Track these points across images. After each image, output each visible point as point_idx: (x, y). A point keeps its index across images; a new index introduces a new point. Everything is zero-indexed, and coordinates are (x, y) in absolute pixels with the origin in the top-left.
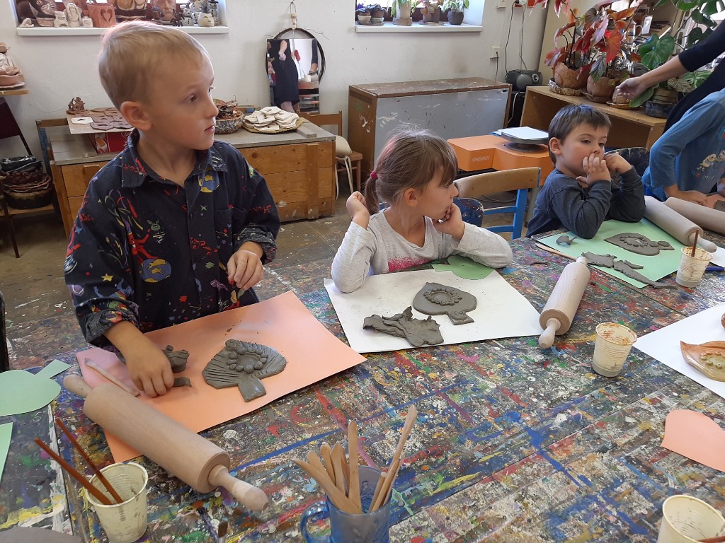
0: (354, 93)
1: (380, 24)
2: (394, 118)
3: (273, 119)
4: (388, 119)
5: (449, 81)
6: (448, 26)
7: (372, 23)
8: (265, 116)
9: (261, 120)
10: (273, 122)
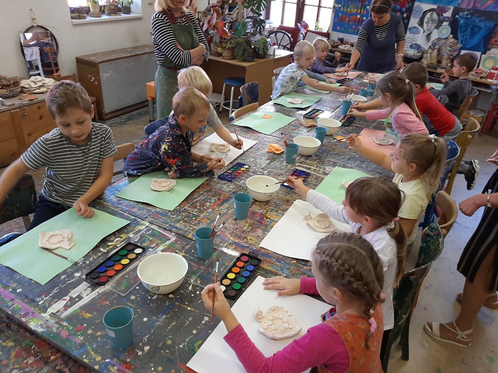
0: (79, 61)
1: (85, 18)
2: (110, 74)
3: (40, 84)
4: (107, 75)
5: (133, 48)
6: (124, 16)
7: (80, 18)
8: (34, 82)
9: (33, 85)
10: (41, 86)
